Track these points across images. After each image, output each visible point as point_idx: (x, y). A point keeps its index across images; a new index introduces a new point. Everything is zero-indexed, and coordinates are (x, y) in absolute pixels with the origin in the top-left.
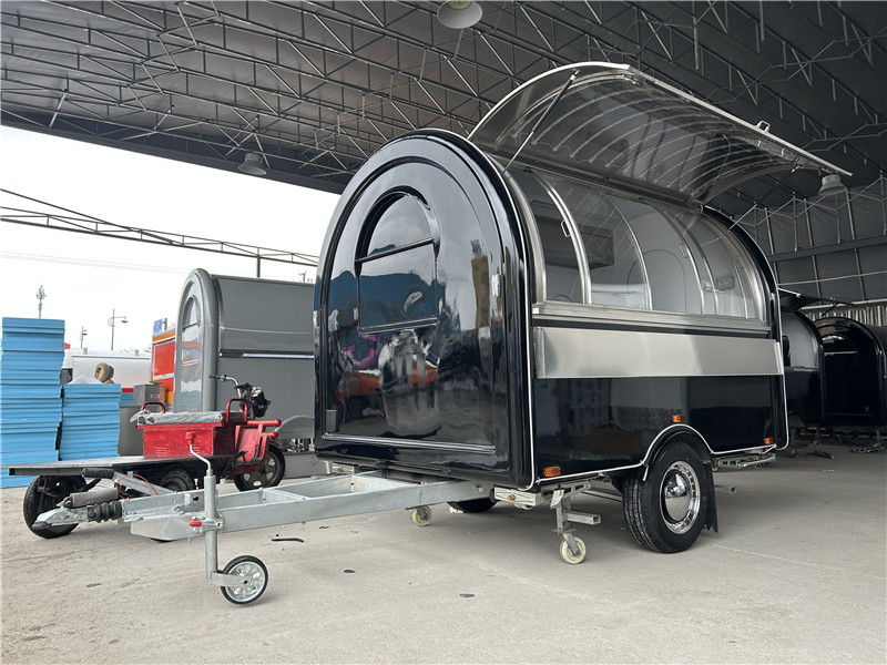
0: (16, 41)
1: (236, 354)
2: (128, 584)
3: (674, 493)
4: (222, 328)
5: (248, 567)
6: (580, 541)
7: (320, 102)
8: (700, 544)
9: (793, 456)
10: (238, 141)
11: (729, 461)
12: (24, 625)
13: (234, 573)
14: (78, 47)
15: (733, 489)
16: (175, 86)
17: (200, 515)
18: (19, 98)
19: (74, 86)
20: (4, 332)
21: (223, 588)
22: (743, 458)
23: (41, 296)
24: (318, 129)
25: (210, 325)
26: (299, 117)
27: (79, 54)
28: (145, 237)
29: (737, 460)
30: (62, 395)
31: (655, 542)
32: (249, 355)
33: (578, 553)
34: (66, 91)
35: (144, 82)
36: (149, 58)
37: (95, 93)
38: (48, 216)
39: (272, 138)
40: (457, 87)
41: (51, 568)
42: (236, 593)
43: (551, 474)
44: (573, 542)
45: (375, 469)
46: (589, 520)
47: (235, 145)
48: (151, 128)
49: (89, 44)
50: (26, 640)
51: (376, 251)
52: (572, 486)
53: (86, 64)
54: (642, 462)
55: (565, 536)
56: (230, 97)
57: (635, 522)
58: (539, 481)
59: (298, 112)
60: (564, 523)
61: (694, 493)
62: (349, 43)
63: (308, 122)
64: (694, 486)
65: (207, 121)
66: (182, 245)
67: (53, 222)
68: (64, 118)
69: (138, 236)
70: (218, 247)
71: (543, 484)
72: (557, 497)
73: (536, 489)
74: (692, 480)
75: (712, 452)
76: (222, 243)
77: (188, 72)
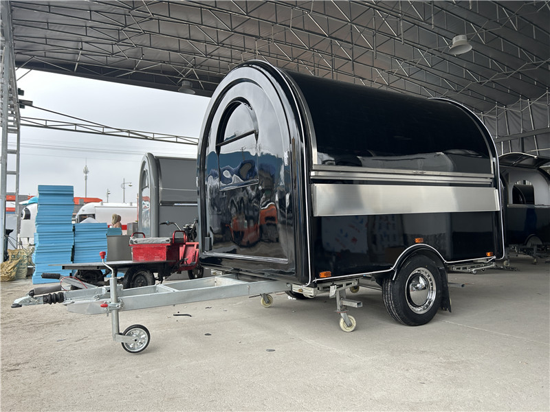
0: (49, 21)
1: (171, 204)
2: (80, 340)
3: (417, 288)
4: (161, 188)
5: (138, 331)
6: (352, 318)
7: (231, 47)
8: (437, 320)
9: (535, 264)
10: (184, 74)
11: (461, 267)
12: (12, 362)
13: (129, 335)
14: (85, 22)
15: (463, 286)
16: (144, 42)
17: (108, 300)
18: (56, 55)
19: (86, 46)
20: (40, 194)
21: (123, 343)
22: (473, 265)
23: (86, 172)
24: (230, 64)
25: (154, 187)
26: (219, 57)
27: (86, 27)
28: (131, 135)
29: (468, 266)
30: (74, 230)
31: (402, 319)
32: (178, 204)
33: (350, 326)
34: (81, 49)
35: (125, 41)
36: (126, 26)
37: (98, 49)
38: (76, 125)
39: (204, 71)
40: (316, 32)
41: (44, 330)
42: (131, 346)
43: (323, 276)
44: (347, 318)
45: (230, 273)
46: (355, 305)
47: (182, 77)
48: (133, 69)
49: (91, 20)
50: (8, 371)
51: (227, 139)
52: (344, 283)
53: (91, 32)
54: (392, 269)
55: (342, 314)
56: (176, 46)
57: (389, 306)
58: (316, 280)
59: (219, 54)
60: (341, 307)
61: (432, 288)
62: (245, 9)
63: (225, 59)
64: (432, 284)
65: (164, 62)
66: (153, 139)
67: (78, 128)
68: (82, 65)
69: (127, 134)
70: (174, 139)
71: (318, 282)
72: (333, 291)
73: (314, 285)
74: (431, 280)
75: (445, 261)
76: (177, 137)
77: (151, 33)
